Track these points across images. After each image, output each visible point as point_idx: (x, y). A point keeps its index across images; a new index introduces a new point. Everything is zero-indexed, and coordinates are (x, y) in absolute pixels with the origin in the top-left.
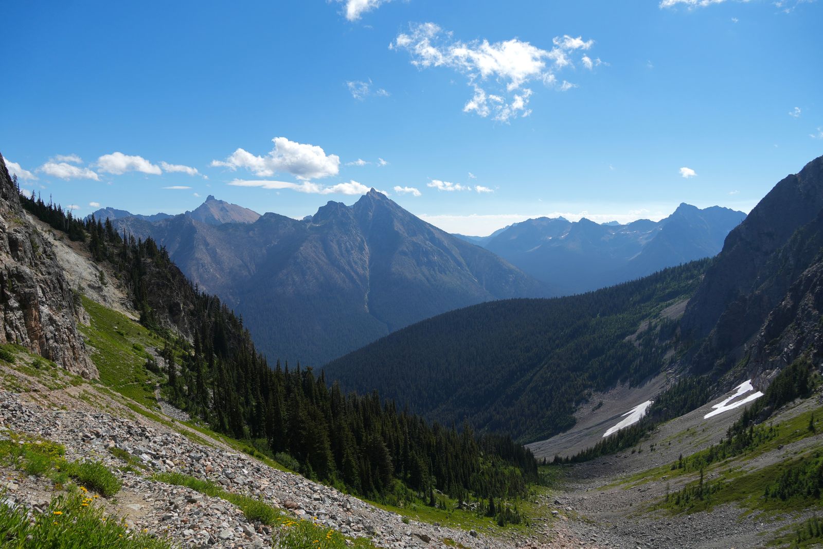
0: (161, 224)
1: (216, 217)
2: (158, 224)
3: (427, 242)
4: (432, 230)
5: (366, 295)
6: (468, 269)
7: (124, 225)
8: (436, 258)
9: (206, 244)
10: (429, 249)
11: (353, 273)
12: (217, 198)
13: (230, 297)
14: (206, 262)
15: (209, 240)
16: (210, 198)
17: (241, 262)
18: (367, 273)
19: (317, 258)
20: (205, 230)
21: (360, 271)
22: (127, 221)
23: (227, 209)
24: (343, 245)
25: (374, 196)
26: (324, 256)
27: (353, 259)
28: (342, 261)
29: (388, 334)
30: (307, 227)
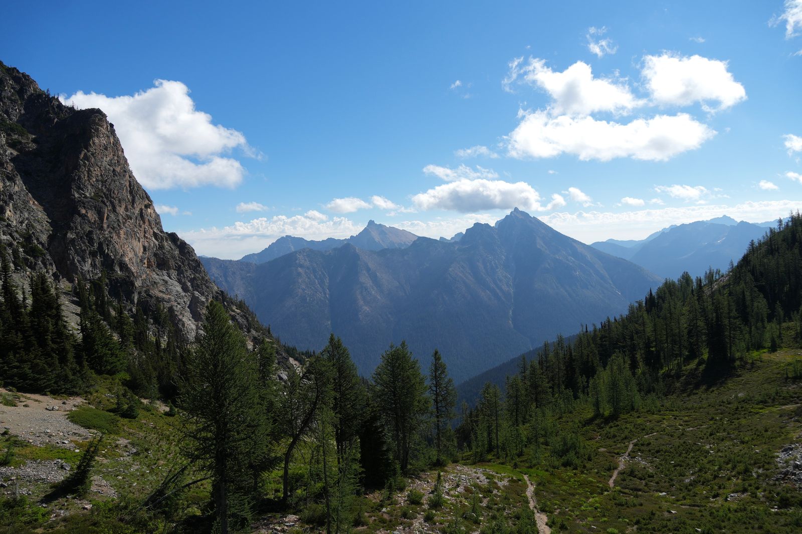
0: (330, 253)
1: (377, 240)
2: (328, 253)
3: (570, 258)
4: (575, 244)
5: (511, 311)
6: (611, 282)
7: (302, 256)
8: (578, 273)
9: (368, 269)
10: (571, 264)
11: (498, 291)
12: (377, 222)
13: (389, 316)
14: (368, 285)
15: (370, 265)
16: (371, 223)
17: (398, 283)
18: (512, 291)
19: (465, 278)
20: (367, 257)
21: (505, 288)
22: (304, 252)
23: (386, 232)
24: (488, 264)
25: (518, 215)
26: (471, 276)
27: (498, 277)
28: (487, 279)
29: (532, 349)
30: (456, 249)
